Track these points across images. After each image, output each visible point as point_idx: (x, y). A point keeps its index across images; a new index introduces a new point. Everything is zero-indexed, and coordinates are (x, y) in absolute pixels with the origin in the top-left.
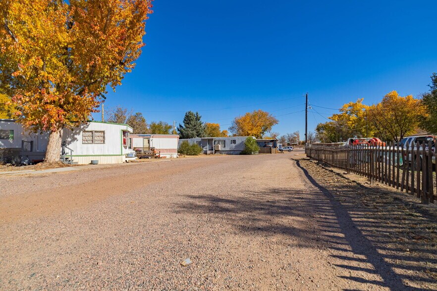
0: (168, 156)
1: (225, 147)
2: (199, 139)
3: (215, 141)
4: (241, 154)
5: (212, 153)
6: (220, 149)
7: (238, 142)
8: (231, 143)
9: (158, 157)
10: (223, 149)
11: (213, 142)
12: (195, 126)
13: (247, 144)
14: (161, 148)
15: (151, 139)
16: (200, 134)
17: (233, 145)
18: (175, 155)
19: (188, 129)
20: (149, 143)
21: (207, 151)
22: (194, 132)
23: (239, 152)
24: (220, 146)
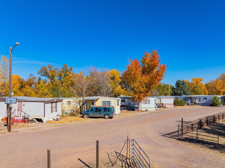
0: (169, 107)
1: (200, 101)
2: (184, 96)
3: (194, 98)
4: (210, 106)
5: (192, 105)
6: (197, 102)
7: (208, 99)
8: (204, 99)
9: (165, 107)
10: (199, 102)
11: (193, 98)
12: (182, 88)
13: (214, 100)
14: (166, 103)
15: (161, 99)
16: (185, 93)
17: (205, 101)
18: (172, 106)
19: (178, 90)
20: (160, 101)
21: (189, 103)
22: (182, 92)
23: (209, 105)
24: (197, 101)
